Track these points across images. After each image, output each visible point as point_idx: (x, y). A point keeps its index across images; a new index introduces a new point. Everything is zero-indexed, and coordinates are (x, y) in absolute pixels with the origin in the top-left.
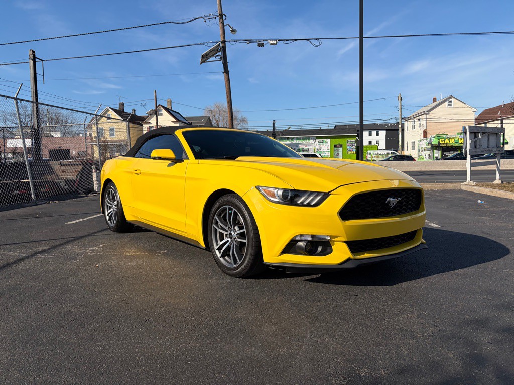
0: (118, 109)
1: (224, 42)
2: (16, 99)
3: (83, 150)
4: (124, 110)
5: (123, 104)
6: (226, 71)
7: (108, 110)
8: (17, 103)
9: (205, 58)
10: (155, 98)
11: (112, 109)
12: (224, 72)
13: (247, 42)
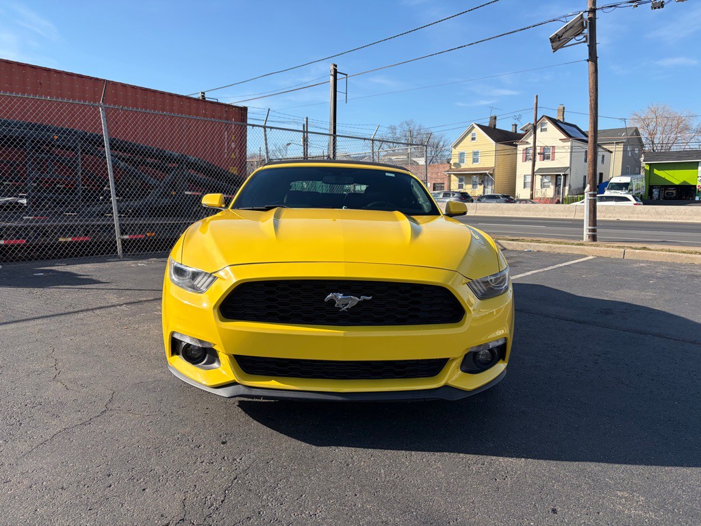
0: (487, 125)
1: (593, 11)
2: (265, 127)
3: (439, 181)
4: (495, 126)
5: (495, 118)
6: (593, 57)
7: (473, 128)
8: (265, 131)
9: (558, 41)
10: (535, 107)
11: (479, 125)
12: (588, 60)
13: (634, 4)
